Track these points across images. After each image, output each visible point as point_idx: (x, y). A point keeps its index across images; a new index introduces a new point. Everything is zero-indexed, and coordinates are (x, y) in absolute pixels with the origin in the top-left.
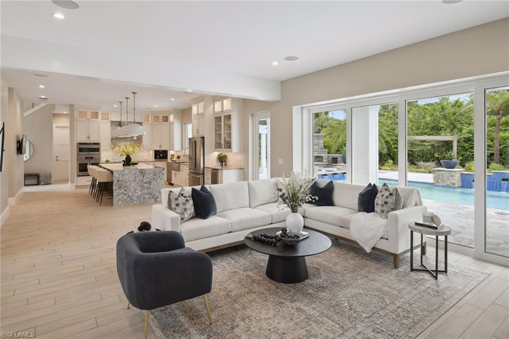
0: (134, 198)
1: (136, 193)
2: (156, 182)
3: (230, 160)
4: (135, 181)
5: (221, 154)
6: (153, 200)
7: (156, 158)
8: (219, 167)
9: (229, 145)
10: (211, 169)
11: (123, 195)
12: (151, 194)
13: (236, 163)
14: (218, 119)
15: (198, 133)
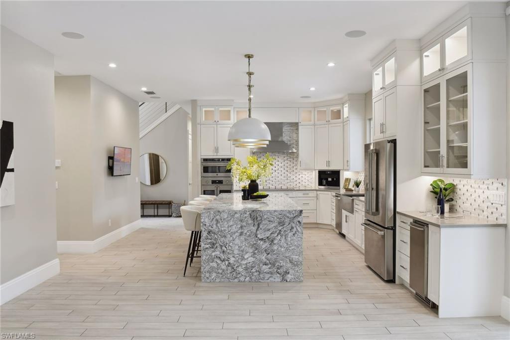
0: (240, 269)
1: (243, 259)
2: (283, 240)
3: (464, 198)
4: (241, 234)
5: (442, 181)
6: (278, 278)
7: (320, 184)
8: (432, 217)
9: (461, 160)
10: (412, 220)
11: (219, 262)
12: (274, 265)
13: (484, 206)
14: (432, 93)
15: (382, 132)
